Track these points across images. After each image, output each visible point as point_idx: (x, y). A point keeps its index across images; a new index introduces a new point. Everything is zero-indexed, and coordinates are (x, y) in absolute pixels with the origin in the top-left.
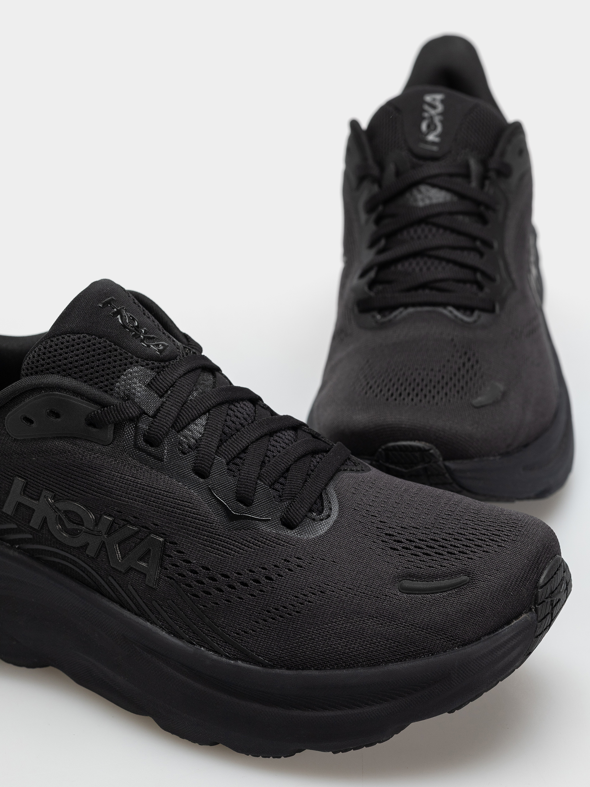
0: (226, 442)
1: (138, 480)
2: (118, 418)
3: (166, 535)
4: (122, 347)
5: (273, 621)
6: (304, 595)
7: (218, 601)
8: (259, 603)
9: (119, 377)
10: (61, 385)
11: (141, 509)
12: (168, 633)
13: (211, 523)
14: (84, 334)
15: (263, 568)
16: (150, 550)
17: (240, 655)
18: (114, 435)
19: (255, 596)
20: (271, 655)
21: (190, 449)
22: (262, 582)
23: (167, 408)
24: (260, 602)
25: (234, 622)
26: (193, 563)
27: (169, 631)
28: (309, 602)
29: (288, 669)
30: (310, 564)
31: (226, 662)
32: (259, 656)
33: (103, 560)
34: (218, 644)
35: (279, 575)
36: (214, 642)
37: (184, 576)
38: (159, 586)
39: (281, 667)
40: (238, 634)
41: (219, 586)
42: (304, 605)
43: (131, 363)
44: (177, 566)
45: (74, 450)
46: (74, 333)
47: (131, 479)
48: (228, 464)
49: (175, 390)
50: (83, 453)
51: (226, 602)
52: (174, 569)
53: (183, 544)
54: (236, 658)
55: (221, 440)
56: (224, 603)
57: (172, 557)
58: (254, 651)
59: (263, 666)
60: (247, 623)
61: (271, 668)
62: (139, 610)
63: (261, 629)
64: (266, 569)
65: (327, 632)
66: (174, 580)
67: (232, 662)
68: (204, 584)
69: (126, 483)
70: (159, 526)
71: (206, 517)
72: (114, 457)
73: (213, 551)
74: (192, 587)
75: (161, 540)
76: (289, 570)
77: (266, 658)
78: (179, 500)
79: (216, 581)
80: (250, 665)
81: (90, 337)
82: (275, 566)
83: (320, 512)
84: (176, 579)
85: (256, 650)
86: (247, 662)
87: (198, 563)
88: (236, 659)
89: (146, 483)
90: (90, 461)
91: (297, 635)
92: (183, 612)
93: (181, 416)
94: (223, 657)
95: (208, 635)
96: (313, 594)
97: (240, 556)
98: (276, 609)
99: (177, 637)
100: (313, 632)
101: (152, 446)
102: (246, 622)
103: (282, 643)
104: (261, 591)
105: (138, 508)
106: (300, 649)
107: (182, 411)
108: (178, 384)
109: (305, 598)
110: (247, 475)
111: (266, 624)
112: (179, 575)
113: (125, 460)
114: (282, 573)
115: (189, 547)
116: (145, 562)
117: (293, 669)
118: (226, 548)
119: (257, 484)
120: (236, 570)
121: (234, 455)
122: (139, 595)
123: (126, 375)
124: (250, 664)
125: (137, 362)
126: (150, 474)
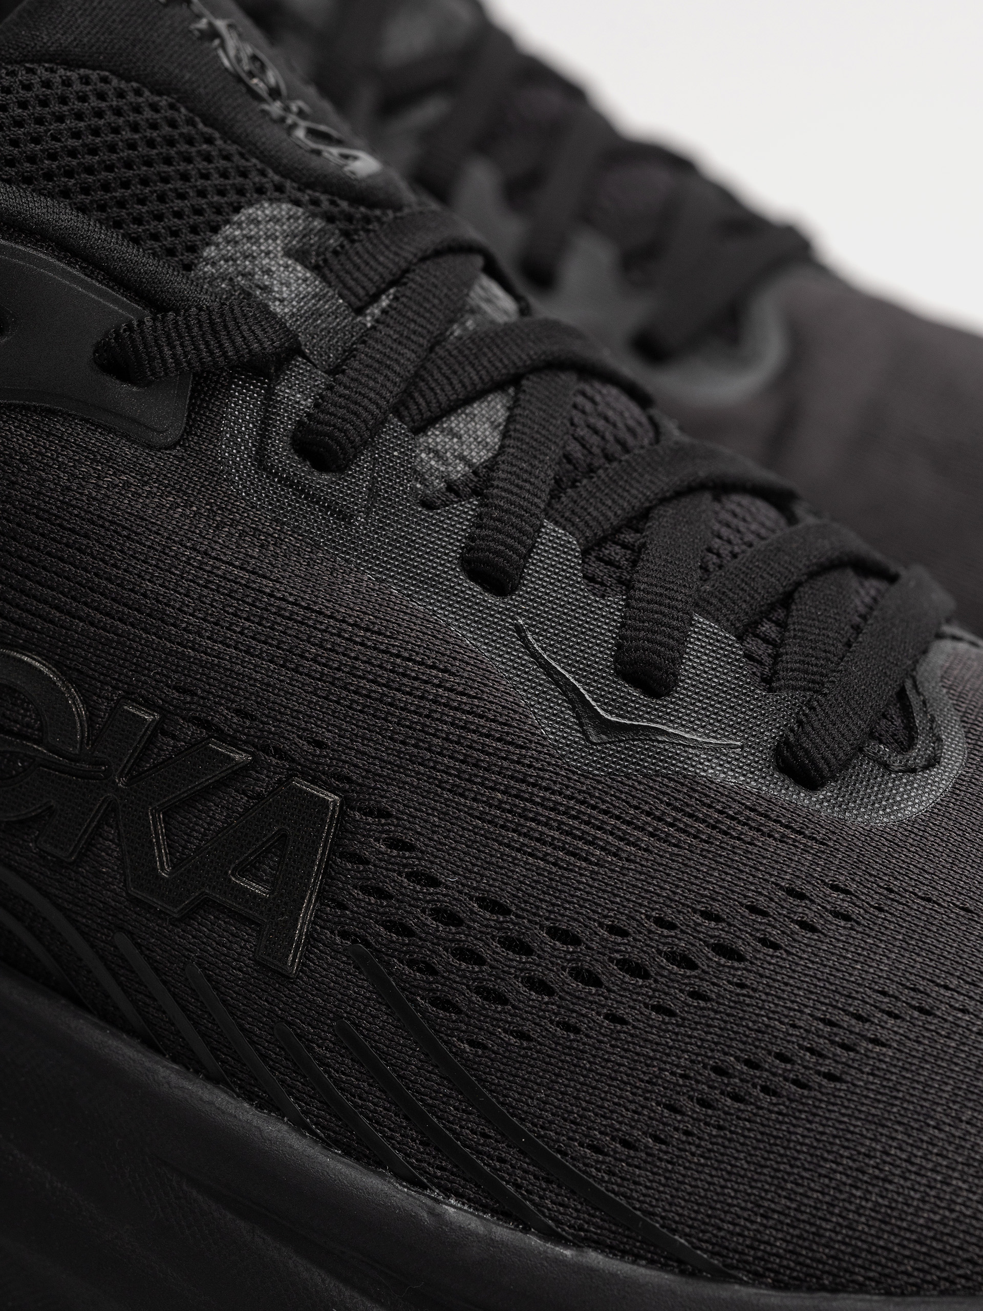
0: (573, 486)
1: (265, 582)
2: (211, 353)
3: (349, 780)
4: (229, 135)
5: (736, 1105)
6: (859, 1017)
7: (527, 1027)
8: (687, 1040)
9: (215, 230)
10: (20, 213)
11: (268, 685)
12: (323, 1141)
13: (522, 747)
14: (103, 70)
15: (707, 915)
16: (285, 836)
17: (598, 1227)
18: (189, 416)
19: (671, 1014)
20: (720, 1229)
21: (452, 496)
22: (701, 963)
23: (379, 347)
24: (690, 1037)
25: (584, 1104)
26: (447, 887)
27: (329, 1137)
28: (876, 1041)
29: (779, 1285)
30: (881, 910)
31: (545, 1252)
32: (674, 1231)
33: (101, 872)
34: (518, 1187)
35: (764, 942)
36: (503, 1178)
37: (407, 931)
38: (308, 966)
39: (757, 1278)
40: (597, 1150)
41: (538, 972)
42: (857, 1052)
43: (260, 191)
44: (381, 893)
45: (43, 455)
46: (69, 64)
47: (237, 576)
48: (585, 553)
49: (408, 293)
50: (74, 467)
51: (559, 1032)
52: (370, 903)
53: (410, 815)
54: (586, 1239)
55: (558, 481)
56: (554, 1035)
57: (366, 862)
58: (657, 1215)
59: (682, 1273)
60: (635, 1112)
61: (713, 1280)
62: (217, 1058)
63: (687, 1133)
64: (718, 919)
65: (937, 1155)
66: (367, 944)
67: (568, 1253)
68: (481, 961)
69: (219, 586)
70: (327, 747)
71: (505, 724)
72: (185, 493)
73: (523, 845)
74: (434, 972)
75: (331, 798)
76: (803, 925)
77: (700, 1240)
78: (409, 660)
79: (529, 951)
80: (635, 1267)
81: (123, 85)
82: (753, 909)
83: (906, 744)
84: (377, 942)
85: (665, 1210)
86: (624, 1253)
87: (463, 885)
88: (578, 1243)
89: (291, 594)
90: (95, 499)
91: (826, 1160)
92: (392, 1065)
93: (423, 380)
94: (533, 1234)
95: (480, 1152)
96: (890, 1014)
97: (622, 868)
98: (748, 1063)
99: (358, 1160)
100: (888, 1154)
101: (321, 465)
102: (633, 1107)
103: (767, 1187)
104: (695, 995)
105: (256, 680)
106: (832, 1214)
107: (429, 365)
108: (418, 278)
109: (858, 1026)
110: (659, 590)
111: (711, 1117)
112: (390, 926)
113: (220, 508)
114: (774, 934)
115: (434, 827)
116: (259, 881)
117: (798, 1288)
118: (575, 837)
119: (692, 625)
120: (606, 917)
121: (603, 531)
122: (224, 1002)
123: (239, 225)
124: (634, 1262)
125: (279, 188)
126: (308, 565)
